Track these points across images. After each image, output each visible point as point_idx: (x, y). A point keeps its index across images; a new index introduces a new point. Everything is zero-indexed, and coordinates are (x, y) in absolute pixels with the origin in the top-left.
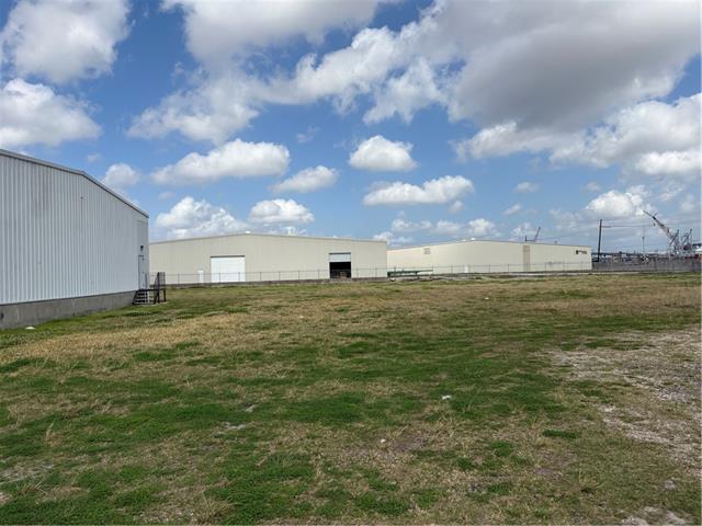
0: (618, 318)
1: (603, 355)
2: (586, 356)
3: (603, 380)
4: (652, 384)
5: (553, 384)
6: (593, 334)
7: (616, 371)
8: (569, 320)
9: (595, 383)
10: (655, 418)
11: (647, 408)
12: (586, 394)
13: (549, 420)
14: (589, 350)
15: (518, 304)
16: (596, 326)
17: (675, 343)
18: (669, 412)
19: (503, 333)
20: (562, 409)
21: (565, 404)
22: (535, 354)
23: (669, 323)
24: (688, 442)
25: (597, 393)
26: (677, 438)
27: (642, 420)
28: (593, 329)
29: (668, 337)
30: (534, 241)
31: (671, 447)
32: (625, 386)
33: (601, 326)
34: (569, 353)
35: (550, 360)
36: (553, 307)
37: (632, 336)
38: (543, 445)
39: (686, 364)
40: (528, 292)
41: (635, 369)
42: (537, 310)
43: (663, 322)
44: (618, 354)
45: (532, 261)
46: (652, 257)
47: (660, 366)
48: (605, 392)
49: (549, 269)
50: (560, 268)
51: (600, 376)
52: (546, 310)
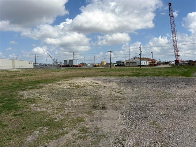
0: (38, 81)
1: (33, 91)
2: (29, 92)
3: (33, 97)
4: (44, 97)
5: (17, 101)
6: (31, 85)
7: (36, 95)
8: (25, 82)
9: (30, 98)
10: (44, 105)
11: (43, 103)
12: (27, 102)
13: (15, 111)
14: (30, 90)
15: (9, 78)
16: (33, 83)
17: (51, 86)
18: (48, 103)
19: (3, 88)
20: (20, 107)
21: (21, 106)
22: (13, 93)
23: (50, 81)
24: (51, 109)
25: (30, 101)
26: (49, 109)
27: (41, 106)
28: (31, 84)
29: (50, 85)
30: (16, 59)
31: (47, 111)
32: (38, 98)
33: (34, 83)
34: (24, 91)
35: (18, 94)
36: (21, 79)
37: (41, 85)
38: (12, 119)
39: (53, 91)
40: (13, 75)
41: (41, 93)
42: (15, 80)
43: (49, 81)
44: (37, 90)
45: (15, 65)
46: (49, 65)
47: (47, 92)
48: (32, 100)
49: (21, 68)
50: (24, 67)
51: (31, 97)
52: (18, 80)
